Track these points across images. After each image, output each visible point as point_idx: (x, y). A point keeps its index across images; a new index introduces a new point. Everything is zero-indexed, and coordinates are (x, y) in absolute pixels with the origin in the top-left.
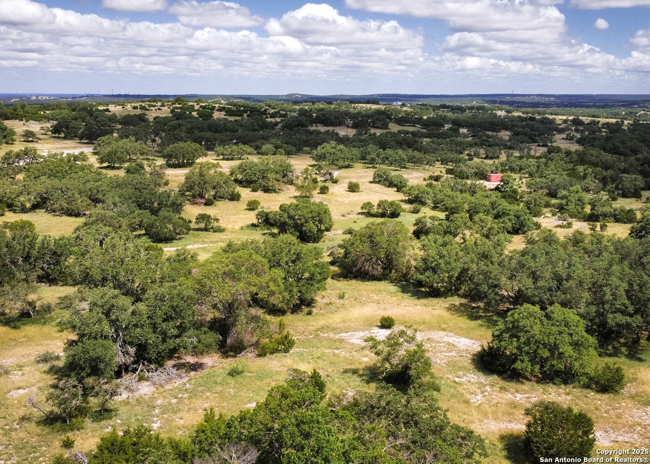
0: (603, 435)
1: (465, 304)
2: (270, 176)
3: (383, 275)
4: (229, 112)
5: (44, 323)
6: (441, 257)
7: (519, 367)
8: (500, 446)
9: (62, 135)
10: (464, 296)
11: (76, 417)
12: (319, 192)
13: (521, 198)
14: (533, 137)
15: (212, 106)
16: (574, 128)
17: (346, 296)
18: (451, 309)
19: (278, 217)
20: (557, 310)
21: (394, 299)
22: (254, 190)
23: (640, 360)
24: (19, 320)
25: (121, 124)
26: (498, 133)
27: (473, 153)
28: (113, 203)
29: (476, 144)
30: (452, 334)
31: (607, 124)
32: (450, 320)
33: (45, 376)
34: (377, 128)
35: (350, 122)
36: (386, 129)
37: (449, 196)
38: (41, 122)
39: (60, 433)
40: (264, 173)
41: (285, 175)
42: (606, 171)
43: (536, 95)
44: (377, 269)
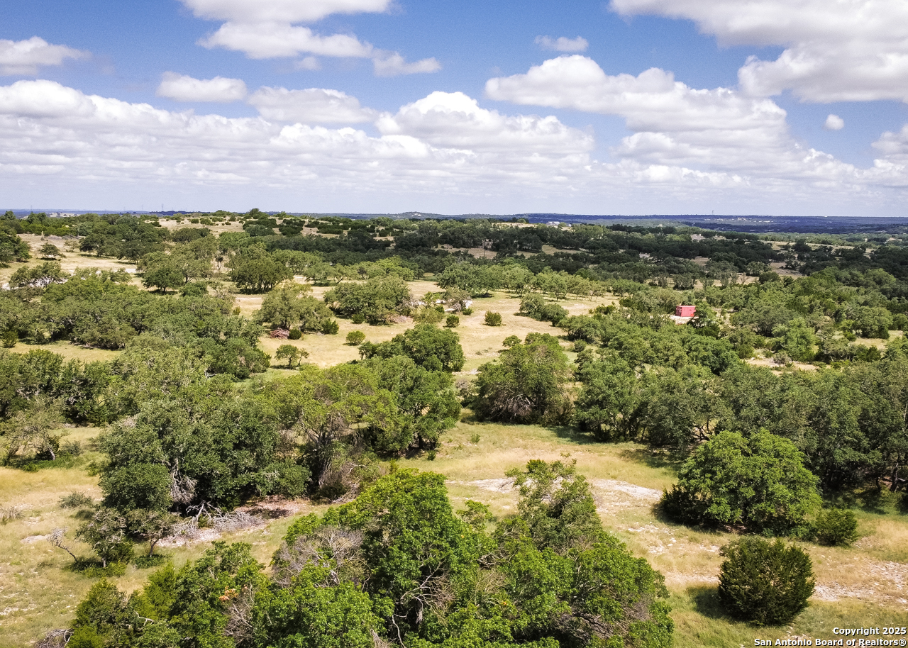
0: (827, 591)
1: (644, 450)
2: (380, 302)
3: (533, 416)
4: (323, 228)
5: (70, 466)
6: (610, 387)
7: (715, 512)
8: (687, 598)
9: (95, 253)
10: (642, 442)
11: (115, 560)
12: (446, 325)
13: (723, 335)
14: (740, 264)
15: (300, 221)
16: (796, 256)
17: (482, 439)
18: (624, 456)
19: (389, 349)
20: (765, 437)
21: (547, 444)
22: (357, 322)
23: (881, 512)
24: (35, 463)
25: (175, 240)
26: (692, 260)
27: (657, 282)
28: (165, 331)
29: (661, 270)
30: (625, 483)
31: (843, 251)
32: (623, 467)
33: (72, 521)
34: (526, 250)
35: (489, 243)
36: (538, 252)
37: (624, 330)
38: (66, 237)
39: (93, 579)
40: (370, 299)
41: (400, 302)
42: (840, 303)
43: (746, 217)
44: (524, 409)
